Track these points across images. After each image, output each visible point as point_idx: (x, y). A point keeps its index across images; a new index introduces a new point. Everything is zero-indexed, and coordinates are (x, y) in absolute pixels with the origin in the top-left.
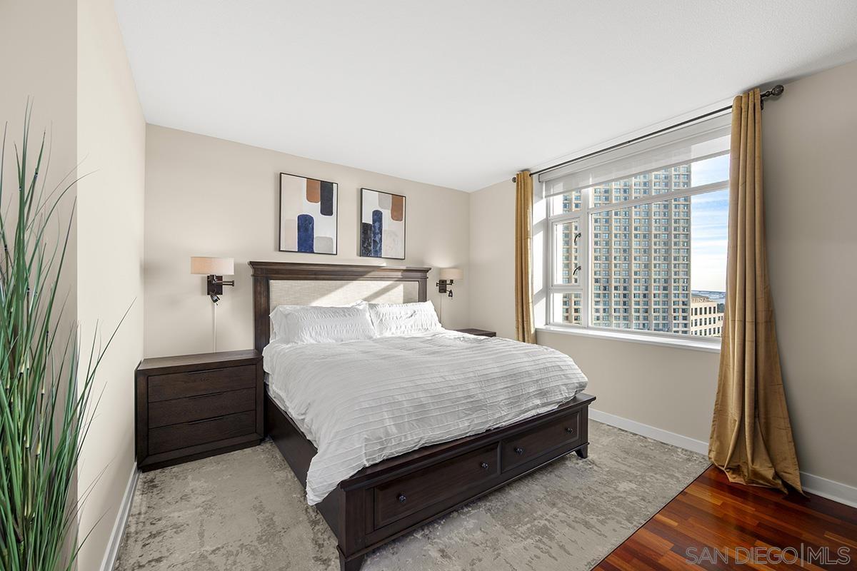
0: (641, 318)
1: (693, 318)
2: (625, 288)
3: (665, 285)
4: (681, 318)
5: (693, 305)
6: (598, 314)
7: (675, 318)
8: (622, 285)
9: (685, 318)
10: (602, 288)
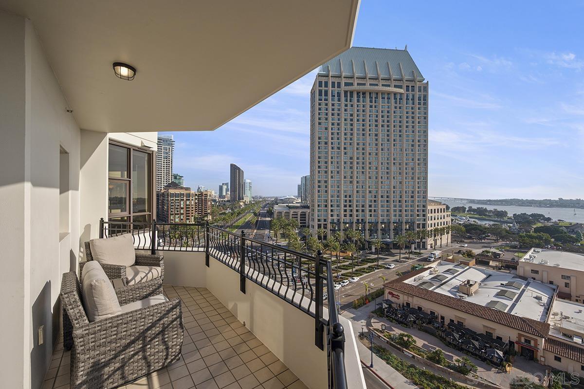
0: (397, 216)
1: (429, 215)
2: (388, 197)
3: (412, 195)
4: (422, 215)
5: (429, 208)
6: (371, 213)
7: (418, 215)
8: (386, 194)
9: (424, 215)
10: (373, 196)
